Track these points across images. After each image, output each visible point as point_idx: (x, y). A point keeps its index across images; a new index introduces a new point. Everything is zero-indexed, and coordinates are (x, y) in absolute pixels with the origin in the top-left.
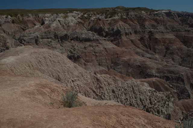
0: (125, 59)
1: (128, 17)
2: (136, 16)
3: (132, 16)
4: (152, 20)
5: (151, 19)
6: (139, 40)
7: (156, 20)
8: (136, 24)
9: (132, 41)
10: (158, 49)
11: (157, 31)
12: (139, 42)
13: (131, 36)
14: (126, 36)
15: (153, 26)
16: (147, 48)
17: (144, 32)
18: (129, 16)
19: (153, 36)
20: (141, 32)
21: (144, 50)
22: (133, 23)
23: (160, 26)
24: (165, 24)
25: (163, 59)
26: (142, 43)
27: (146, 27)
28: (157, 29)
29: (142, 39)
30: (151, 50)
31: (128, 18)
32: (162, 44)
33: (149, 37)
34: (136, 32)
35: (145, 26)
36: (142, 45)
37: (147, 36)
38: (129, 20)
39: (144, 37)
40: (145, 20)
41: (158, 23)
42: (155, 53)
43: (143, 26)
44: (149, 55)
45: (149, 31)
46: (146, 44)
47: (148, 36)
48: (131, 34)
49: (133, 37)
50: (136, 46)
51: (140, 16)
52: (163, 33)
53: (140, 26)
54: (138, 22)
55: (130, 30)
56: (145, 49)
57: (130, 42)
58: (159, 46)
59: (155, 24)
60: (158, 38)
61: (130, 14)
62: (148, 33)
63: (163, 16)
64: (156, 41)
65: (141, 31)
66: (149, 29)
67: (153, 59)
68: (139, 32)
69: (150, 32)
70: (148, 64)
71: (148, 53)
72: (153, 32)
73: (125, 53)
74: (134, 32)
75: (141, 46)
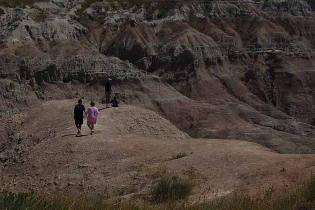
0: (214, 130)
1: (210, 17)
2: (230, 11)
3: (219, 13)
4: (275, 22)
5: (272, 20)
6: (242, 79)
7: (286, 24)
8: (233, 35)
9: (224, 82)
10: (294, 104)
11: (290, 55)
12: (241, 84)
13: (222, 69)
14: (206, 68)
15: (279, 40)
16: (265, 101)
17: (256, 57)
18: (211, 14)
19: (280, 68)
20: (245, 57)
21: (257, 108)
22: (224, 30)
23: (299, 40)
24: (310, 33)
25: (309, 130)
26: (250, 89)
27: (259, 42)
28: (291, 49)
29: (249, 77)
30: (275, 105)
31: (208, 20)
32: (307, 89)
33: (271, 71)
34: (232, 58)
35: (256, 40)
36: (252, 94)
37: (264, 69)
38: (213, 25)
39: (255, 71)
40: (255, 23)
41: (292, 32)
42: (289, 114)
43: (250, 40)
44: (271, 121)
45: (268, 53)
46: (262, 89)
47: (267, 67)
48: (220, 61)
49: (228, 71)
50: (236, 96)
51: (241, 11)
52: (307, 58)
53: (243, 40)
54: (236, 30)
55: (219, 52)
56: (260, 103)
57: (220, 84)
58: (297, 95)
59: (285, 34)
60: (293, 72)
61: (214, 5)
62: (267, 60)
63: (301, 11)
64: (290, 81)
65: (246, 55)
66: (270, 47)
67: (283, 130)
68: (241, 57)
69: (272, 56)
70: (276, 144)
71: (269, 116)
72: (279, 57)
73: (211, 115)
74: (227, 57)
75: (248, 95)
